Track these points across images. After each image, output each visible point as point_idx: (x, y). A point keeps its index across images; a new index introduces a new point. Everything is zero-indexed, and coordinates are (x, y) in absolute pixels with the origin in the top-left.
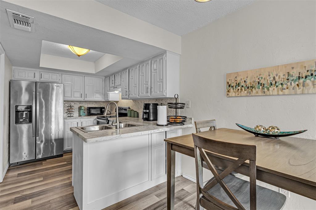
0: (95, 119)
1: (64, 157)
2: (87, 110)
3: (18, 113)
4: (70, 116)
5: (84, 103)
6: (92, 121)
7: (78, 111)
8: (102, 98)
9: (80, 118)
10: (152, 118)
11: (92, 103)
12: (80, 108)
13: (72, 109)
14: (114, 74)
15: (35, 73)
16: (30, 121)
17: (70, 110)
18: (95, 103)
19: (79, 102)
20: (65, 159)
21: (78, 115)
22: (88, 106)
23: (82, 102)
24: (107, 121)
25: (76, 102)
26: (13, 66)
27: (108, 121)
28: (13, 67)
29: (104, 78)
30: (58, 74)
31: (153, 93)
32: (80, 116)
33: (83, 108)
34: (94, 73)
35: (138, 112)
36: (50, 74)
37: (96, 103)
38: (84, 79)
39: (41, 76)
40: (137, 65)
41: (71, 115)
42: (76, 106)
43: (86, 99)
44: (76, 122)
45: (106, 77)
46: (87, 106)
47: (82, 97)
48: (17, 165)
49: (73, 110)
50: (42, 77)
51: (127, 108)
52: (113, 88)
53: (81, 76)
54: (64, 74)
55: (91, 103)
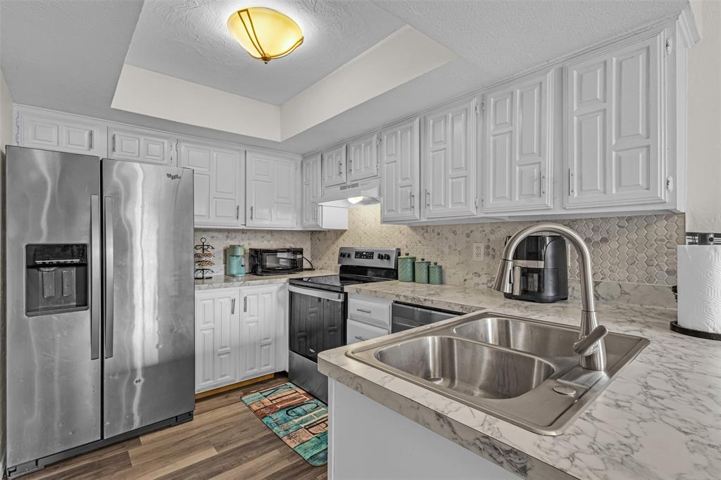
0: (282, 288)
1: (197, 421)
2: (251, 256)
3: (35, 271)
4: (203, 278)
5: (240, 236)
6: (274, 295)
7: (222, 261)
8: (295, 222)
9: (240, 286)
10: (550, 292)
11: (262, 235)
12: (229, 253)
13: (209, 255)
14: (346, 145)
15: (91, 134)
16: (83, 303)
17: (204, 259)
18: (269, 236)
19: (226, 234)
20: (205, 432)
21: (222, 273)
22: (249, 244)
23: (234, 235)
24: (342, 296)
25: (215, 234)
26: (14, 101)
27: (346, 294)
28: (16, 108)
29: (300, 159)
30: (166, 142)
31: (576, 195)
32: (229, 277)
33: (240, 252)
34: (280, 141)
35: (441, 267)
36: (142, 138)
37: (272, 235)
38: (243, 160)
39: (114, 143)
40: (471, 100)
41: (207, 275)
42: (218, 245)
43: (252, 224)
44: (227, 299)
45: (305, 157)
46: (247, 244)
47: (239, 218)
48: (36, 469)
49: (211, 259)
50: (117, 148)
51: (392, 251)
52: (338, 188)
53: (236, 150)
54: (184, 141)
55: (259, 235)
